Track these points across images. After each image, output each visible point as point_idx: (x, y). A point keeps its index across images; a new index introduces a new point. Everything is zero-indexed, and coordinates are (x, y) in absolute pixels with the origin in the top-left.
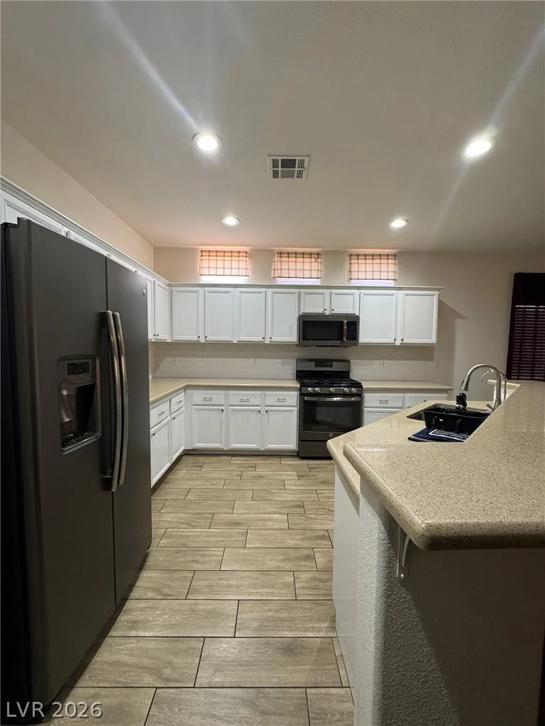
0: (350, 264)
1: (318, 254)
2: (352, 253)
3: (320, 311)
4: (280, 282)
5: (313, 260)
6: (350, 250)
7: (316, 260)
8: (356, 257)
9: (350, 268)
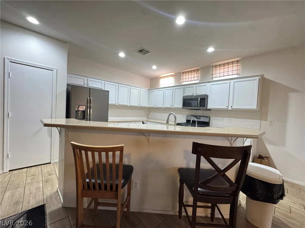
0: (212, 71)
1: (197, 70)
2: (213, 66)
3: (191, 94)
4: (184, 83)
5: (195, 73)
6: (212, 64)
7: (196, 72)
8: (215, 67)
9: (212, 73)
